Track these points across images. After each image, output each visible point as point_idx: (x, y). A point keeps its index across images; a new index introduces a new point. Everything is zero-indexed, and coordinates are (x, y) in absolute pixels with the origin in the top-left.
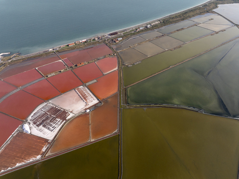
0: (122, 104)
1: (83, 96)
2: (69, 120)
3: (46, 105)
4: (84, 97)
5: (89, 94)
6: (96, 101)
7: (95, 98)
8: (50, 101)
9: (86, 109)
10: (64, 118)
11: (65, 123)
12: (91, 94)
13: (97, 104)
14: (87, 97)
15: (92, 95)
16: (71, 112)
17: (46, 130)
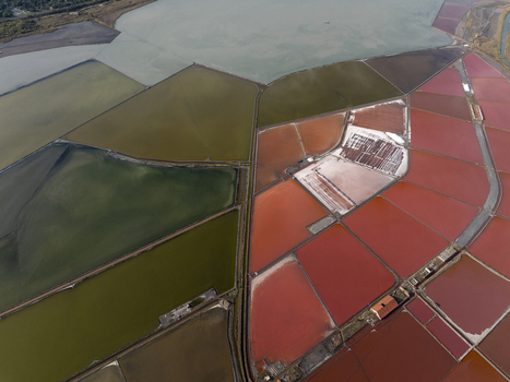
0: (248, 168)
1: (329, 187)
2: (337, 147)
3: (394, 171)
4: (326, 184)
5: (319, 193)
6: (301, 175)
7: (304, 183)
8: (392, 179)
9: (314, 162)
10: (346, 149)
11: (341, 143)
12: (314, 193)
13: (297, 171)
14: (321, 186)
15: (311, 189)
16: (339, 159)
17: (364, 135)
